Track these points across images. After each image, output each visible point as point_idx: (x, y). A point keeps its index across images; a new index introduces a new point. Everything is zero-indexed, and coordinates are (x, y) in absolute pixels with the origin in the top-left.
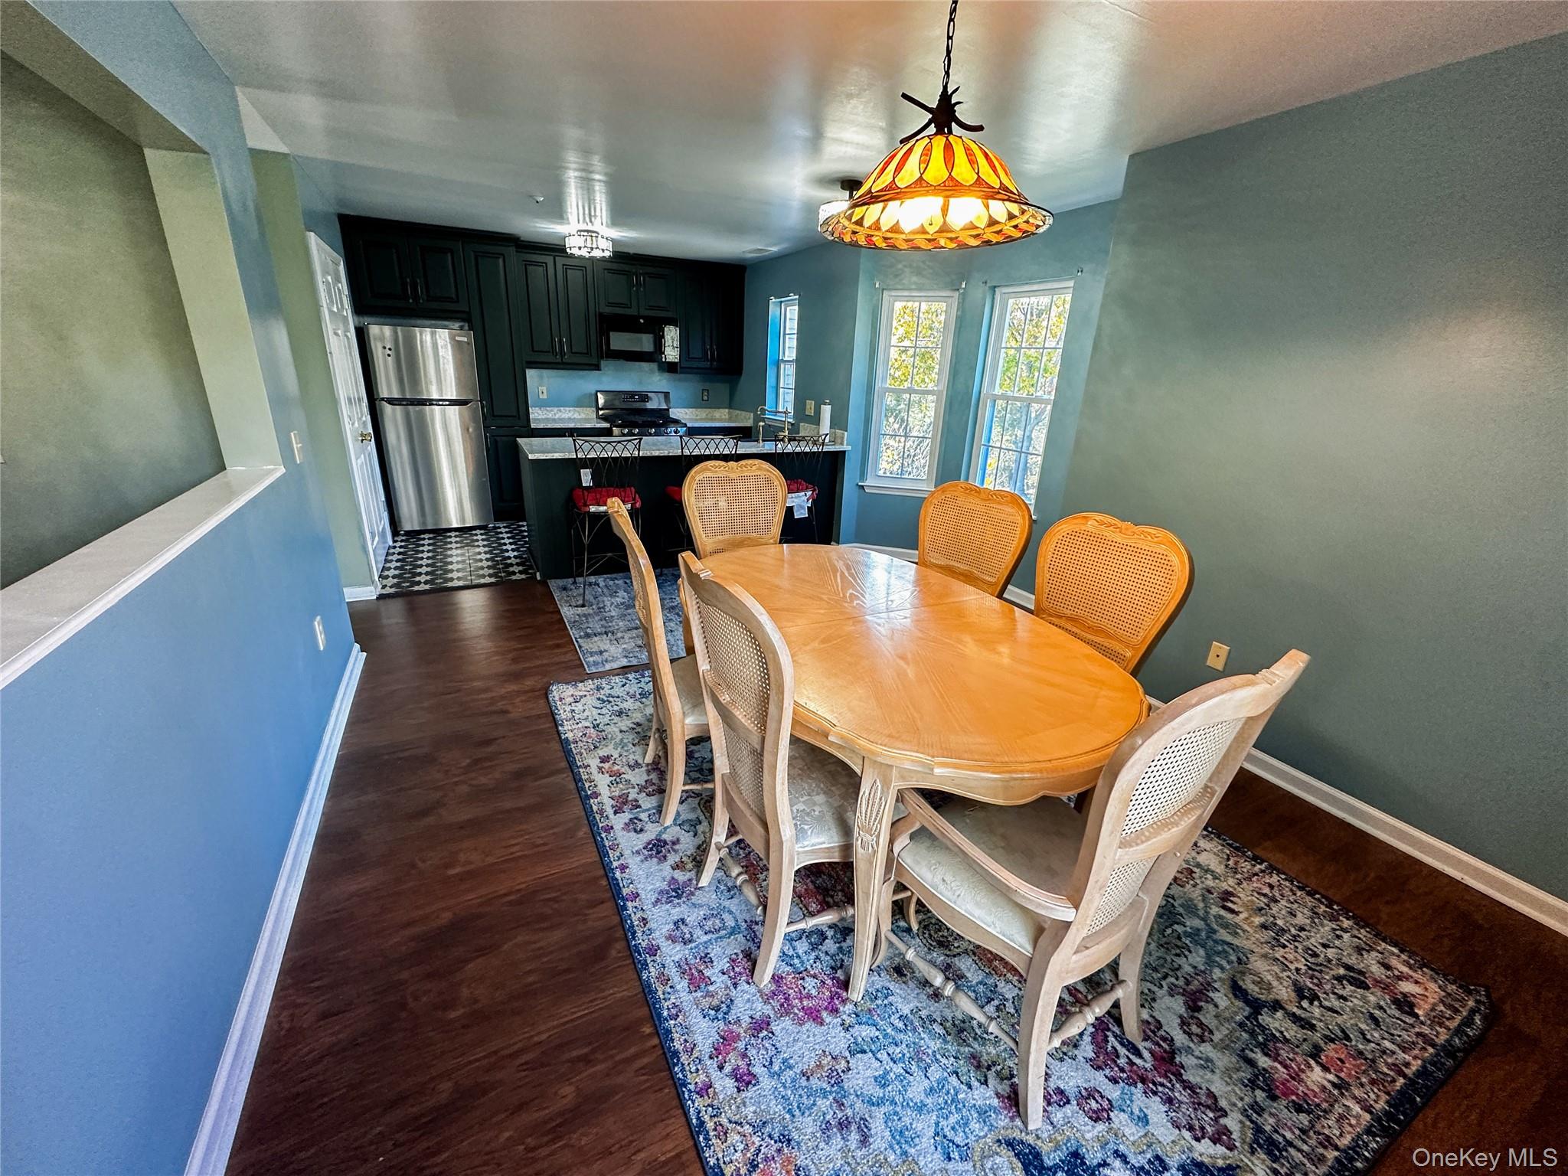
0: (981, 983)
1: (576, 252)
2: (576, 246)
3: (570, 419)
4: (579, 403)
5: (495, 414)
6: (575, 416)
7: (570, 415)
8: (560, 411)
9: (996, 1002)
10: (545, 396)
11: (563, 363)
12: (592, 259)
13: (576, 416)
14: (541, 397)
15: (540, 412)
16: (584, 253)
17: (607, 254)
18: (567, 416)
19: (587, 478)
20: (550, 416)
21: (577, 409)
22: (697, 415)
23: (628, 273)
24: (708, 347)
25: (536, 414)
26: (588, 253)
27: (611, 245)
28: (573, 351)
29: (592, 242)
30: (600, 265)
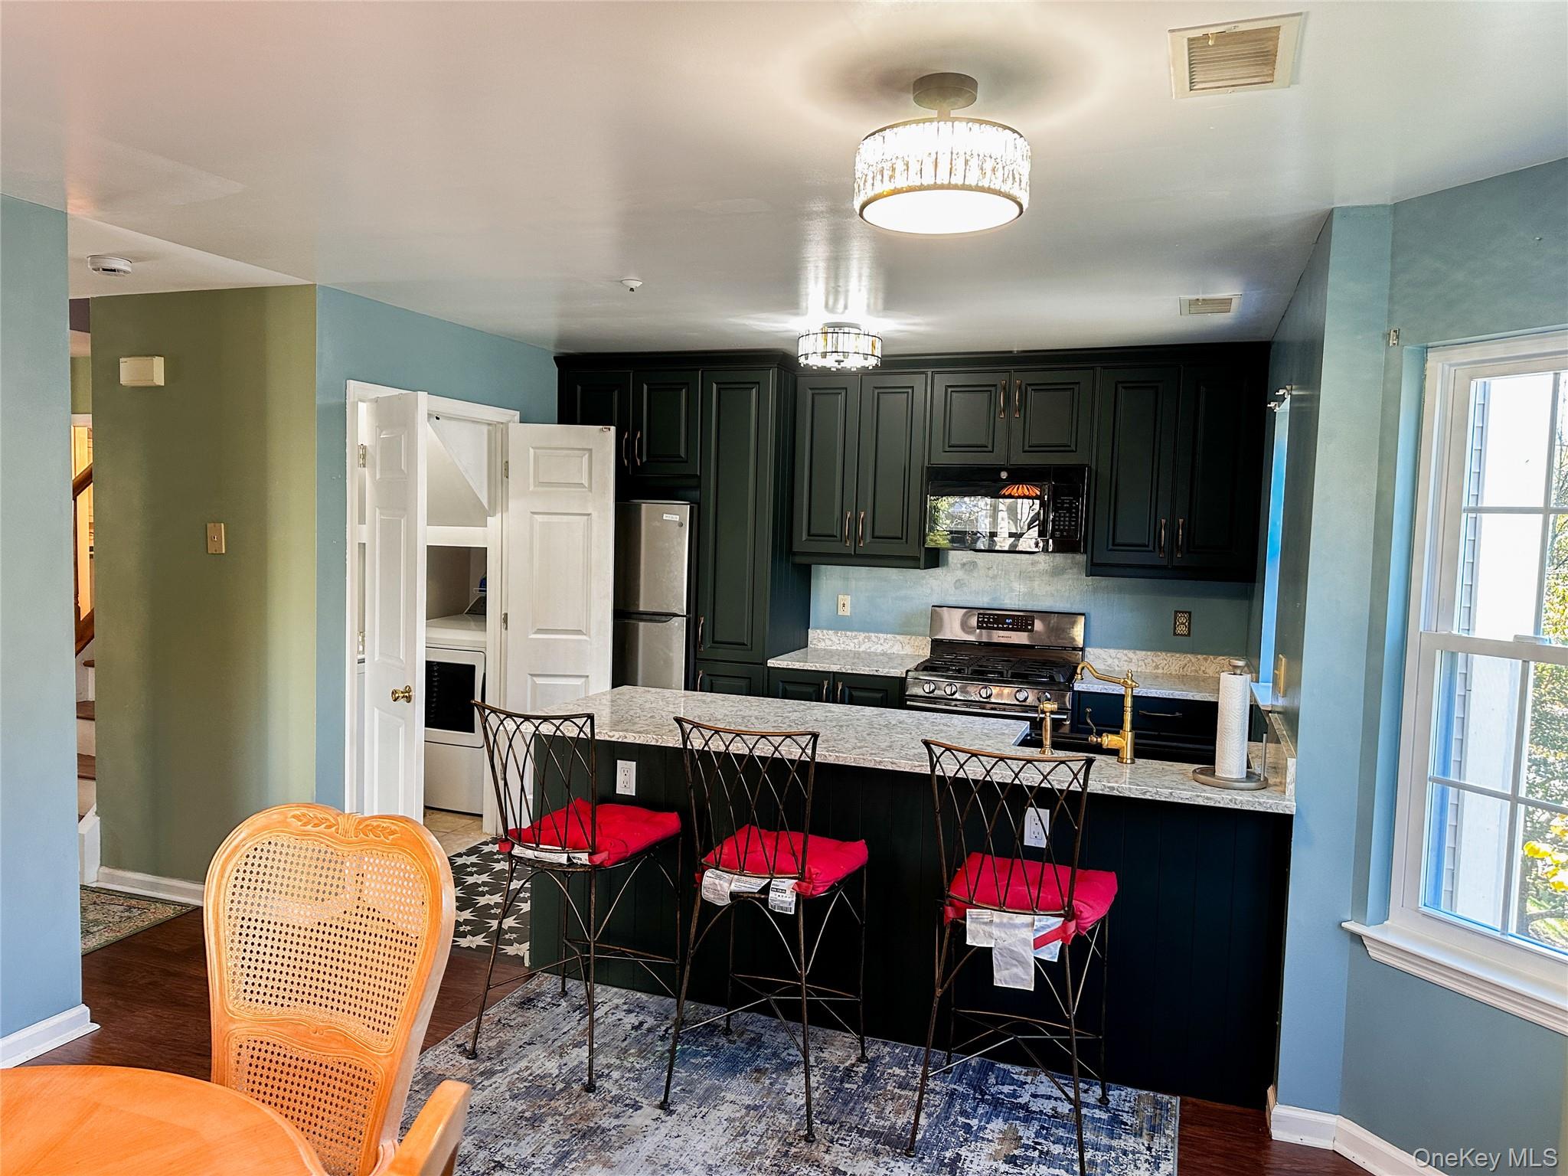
1: (815, 361)
2: (813, 354)
3: (884, 654)
4: (904, 628)
5: (717, 639)
6: (894, 649)
7: (886, 647)
8: (869, 638)
10: (847, 611)
11: (856, 555)
13: (897, 649)
14: (840, 613)
15: (834, 638)
16: (830, 362)
17: (872, 362)
18: (879, 649)
19: (626, 778)
20: (851, 647)
21: (898, 637)
22: (1157, 667)
23: (993, 389)
24: (1163, 521)
25: (829, 643)
26: (839, 362)
27: (878, 344)
28: (876, 534)
29: (846, 343)
30: (942, 381)
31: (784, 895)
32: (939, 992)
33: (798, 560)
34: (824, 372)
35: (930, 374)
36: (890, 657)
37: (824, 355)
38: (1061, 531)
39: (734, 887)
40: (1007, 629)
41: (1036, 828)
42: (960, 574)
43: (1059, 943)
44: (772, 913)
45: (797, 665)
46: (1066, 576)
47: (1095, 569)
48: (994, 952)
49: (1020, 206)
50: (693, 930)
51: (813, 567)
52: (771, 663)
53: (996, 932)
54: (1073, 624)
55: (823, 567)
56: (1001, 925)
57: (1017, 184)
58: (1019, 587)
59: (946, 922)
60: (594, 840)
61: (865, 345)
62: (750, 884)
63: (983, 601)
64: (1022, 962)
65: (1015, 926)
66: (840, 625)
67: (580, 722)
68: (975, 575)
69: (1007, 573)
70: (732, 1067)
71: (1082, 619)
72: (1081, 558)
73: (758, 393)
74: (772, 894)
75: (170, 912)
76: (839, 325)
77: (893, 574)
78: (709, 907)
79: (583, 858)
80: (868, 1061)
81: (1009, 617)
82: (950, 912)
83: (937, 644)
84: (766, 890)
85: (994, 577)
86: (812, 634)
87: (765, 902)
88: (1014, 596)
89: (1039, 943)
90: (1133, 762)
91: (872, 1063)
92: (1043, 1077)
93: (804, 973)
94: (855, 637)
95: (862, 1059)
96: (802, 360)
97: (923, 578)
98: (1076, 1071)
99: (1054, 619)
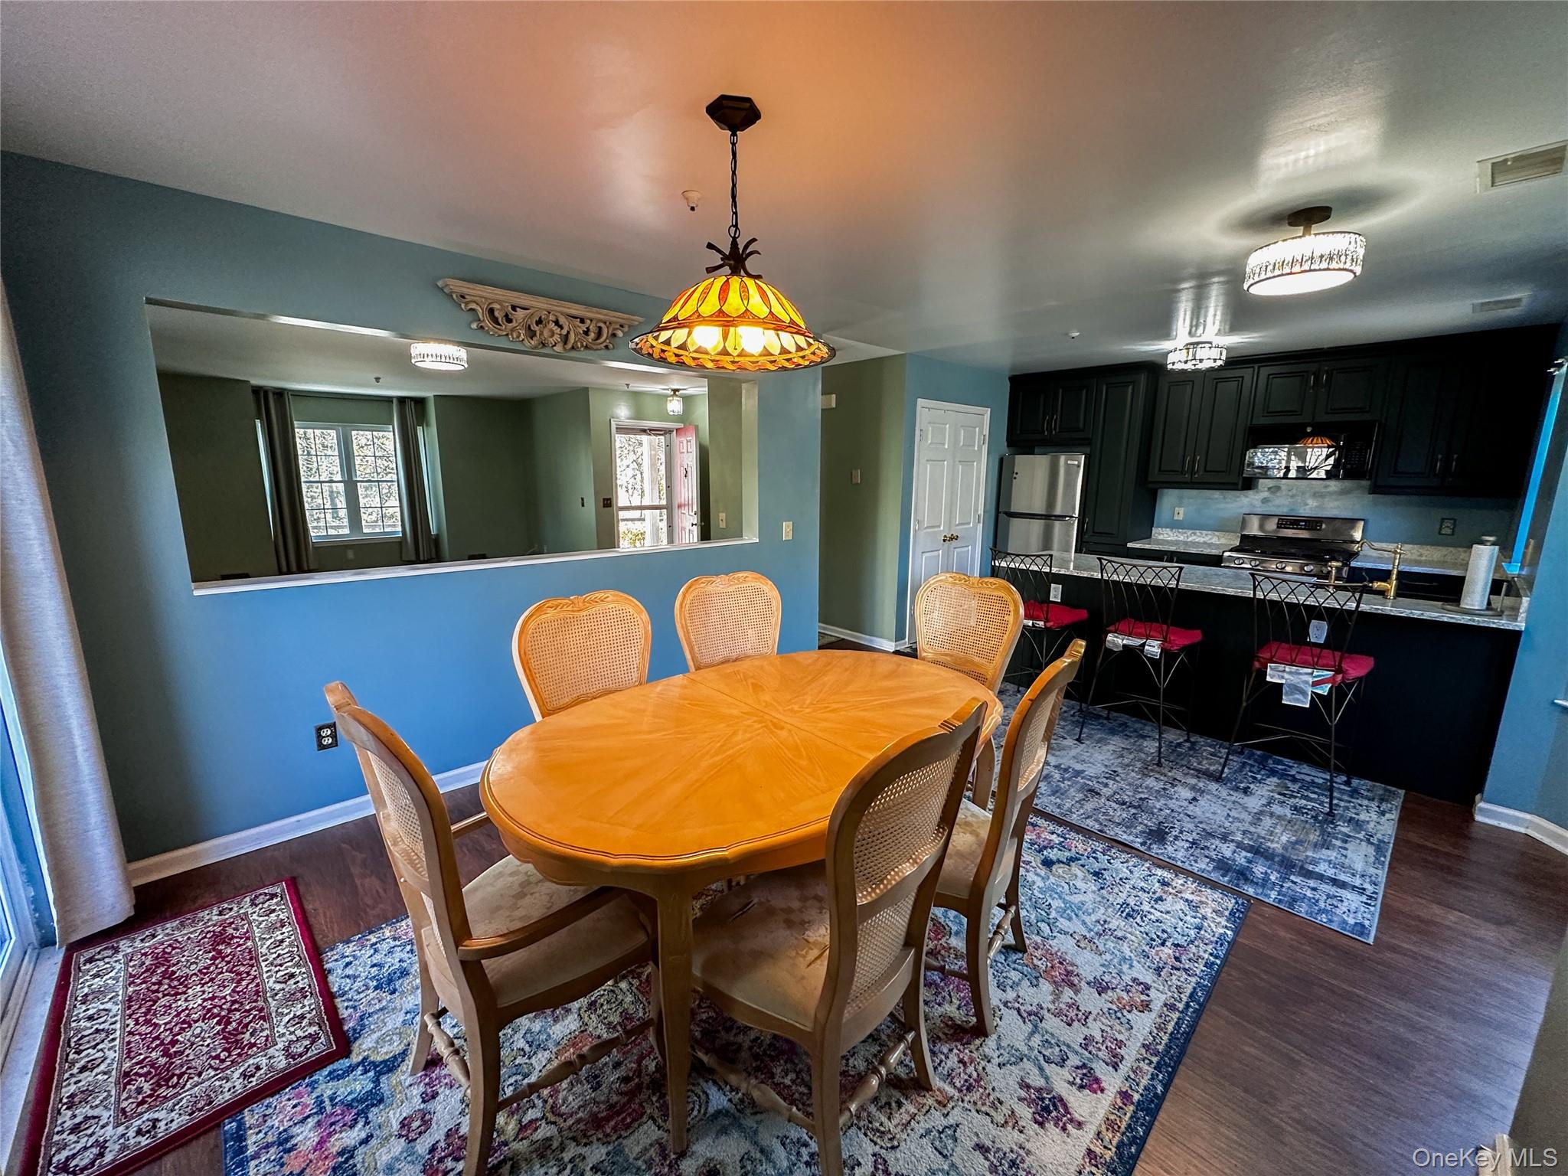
0: (549, 1036)
1: (1179, 366)
2: (1177, 361)
3: (1205, 543)
4: (1222, 528)
5: (1096, 531)
6: (1213, 541)
7: (1206, 539)
8: (1195, 534)
9: (527, 1048)
10: (1181, 517)
11: (1192, 483)
12: (1197, 372)
13: (1215, 540)
14: (1176, 518)
15: (1170, 533)
16: (1189, 366)
17: (1218, 363)
18: (1202, 540)
19: (1056, 593)
20: (1182, 538)
21: (1216, 533)
22: (1421, 555)
23: (1305, 374)
24: (1440, 456)
25: (1166, 535)
26: (1195, 365)
27: (1224, 352)
28: (1208, 469)
29: (1201, 353)
30: (1265, 371)
31: (1154, 648)
32: (1244, 704)
33: (1150, 486)
34: (1183, 372)
35: (1256, 368)
36: (1210, 545)
37: (1186, 362)
38: (1352, 465)
39: (1125, 642)
40: (1301, 529)
41: (1318, 632)
42: (1266, 494)
43: (1330, 685)
44: (1146, 656)
45: (1147, 547)
46: (1351, 496)
47: (1375, 490)
48: (1285, 686)
49: (1355, 273)
50: (1099, 661)
51: (1159, 491)
52: (1129, 545)
53: (1286, 676)
54: (1353, 528)
55: (1166, 490)
56: (1290, 673)
57: (1354, 264)
58: (1312, 503)
59: (1254, 669)
60: (1047, 615)
61: (1215, 353)
62: (1135, 642)
63: (1284, 511)
64: (1304, 693)
65: (1301, 674)
66: (1175, 525)
67: (1045, 558)
68: (1278, 494)
69: (1303, 493)
70: (1113, 732)
71: (1362, 523)
72: (1365, 483)
73: (1133, 390)
74: (1146, 647)
75: (833, 639)
76: (1198, 343)
77: (1216, 494)
78: (1109, 651)
79: (1041, 624)
80: (1190, 742)
81: (1302, 521)
82: (1257, 665)
83: (1244, 538)
84: (1143, 645)
85: (1293, 496)
86: (1154, 530)
87: (1143, 651)
88: (1309, 508)
89: (1315, 684)
90: (1395, 598)
91: (1194, 744)
92: (1305, 766)
93: (1163, 686)
94: (1185, 533)
95: (1188, 741)
96: (1170, 367)
97: (1238, 497)
98: (1332, 767)
99: (1338, 524)
